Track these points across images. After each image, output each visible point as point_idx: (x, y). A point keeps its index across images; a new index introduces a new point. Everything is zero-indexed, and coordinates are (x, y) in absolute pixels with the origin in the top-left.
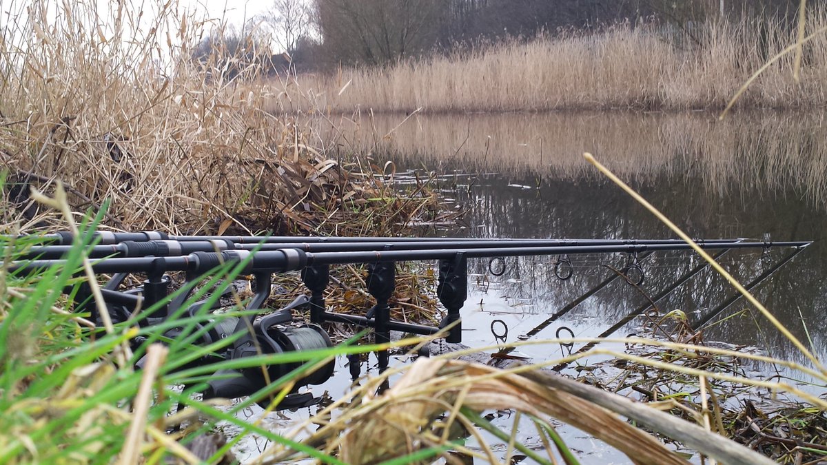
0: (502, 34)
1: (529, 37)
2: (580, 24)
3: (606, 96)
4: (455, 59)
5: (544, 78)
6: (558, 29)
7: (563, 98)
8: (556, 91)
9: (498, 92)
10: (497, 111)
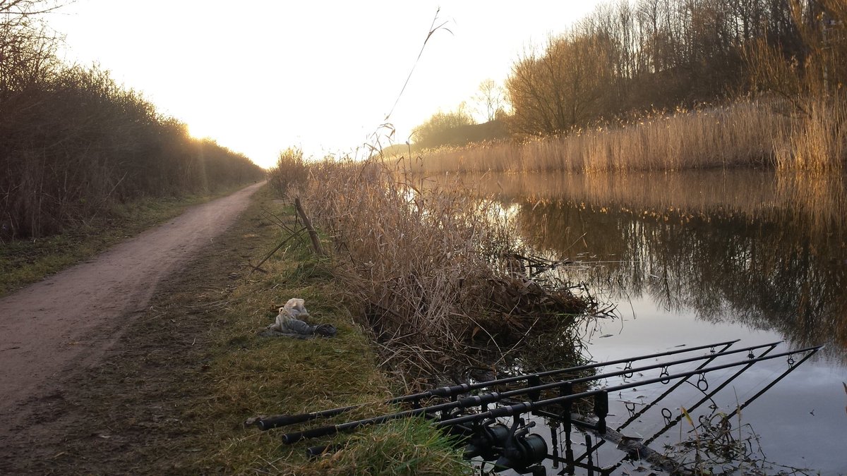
0: (651, 110)
4: (614, 129)
5: (682, 145)
7: (698, 160)
8: (692, 153)
9: (647, 155)
10: (646, 170)
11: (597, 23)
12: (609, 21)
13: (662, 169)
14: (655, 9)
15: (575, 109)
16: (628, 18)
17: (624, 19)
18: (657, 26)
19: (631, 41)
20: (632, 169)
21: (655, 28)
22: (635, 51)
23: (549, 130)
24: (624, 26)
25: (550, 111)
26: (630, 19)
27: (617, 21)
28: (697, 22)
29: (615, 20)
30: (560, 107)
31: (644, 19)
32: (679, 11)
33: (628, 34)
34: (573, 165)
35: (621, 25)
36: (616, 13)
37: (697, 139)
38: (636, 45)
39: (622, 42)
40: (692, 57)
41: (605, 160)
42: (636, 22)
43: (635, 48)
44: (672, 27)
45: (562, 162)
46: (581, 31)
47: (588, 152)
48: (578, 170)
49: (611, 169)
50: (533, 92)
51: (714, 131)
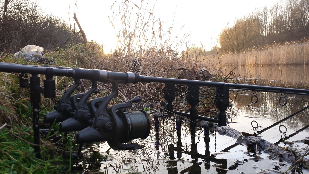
0: (274, 43)
1: (282, 43)
2: (299, 40)
3: (307, 61)
4: (259, 50)
5: (286, 56)
6: (292, 41)
7: (293, 61)
8: (290, 59)
9: (272, 59)
10: (271, 65)
11: (254, 14)
12: (259, 13)
13: (278, 65)
14: (277, 9)
15: (244, 44)
16: (266, 12)
17: (265, 12)
18: (277, 15)
19: (267, 21)
20: (265, 65)
21: (277, 16)
22: (269, 25)
23: (233, 51)
24: (265, 15)
25: (234, 44)
26: (267, 13)
27: (262, 13)
28: (294, 13)
29: (261, 13)
30: (238, 43)
31: (273, 13)
32: (287, 10)
33: (266, 18)
34: (242, 64)
35: (263, 15)
36: (262, 11)
37: (293, 54)
38: (269, 23)
39: (264, 21)
40: (291, 27)
41: (255, 61)
42: (270, 14)
43: (268, 23)
44: (284, 15)
45: (237, 63)
46: (248, 17)
47: (248, 58)
48: (243, 65)
49: (257, 65)
50: (228, 37)
51: (300, 51)
